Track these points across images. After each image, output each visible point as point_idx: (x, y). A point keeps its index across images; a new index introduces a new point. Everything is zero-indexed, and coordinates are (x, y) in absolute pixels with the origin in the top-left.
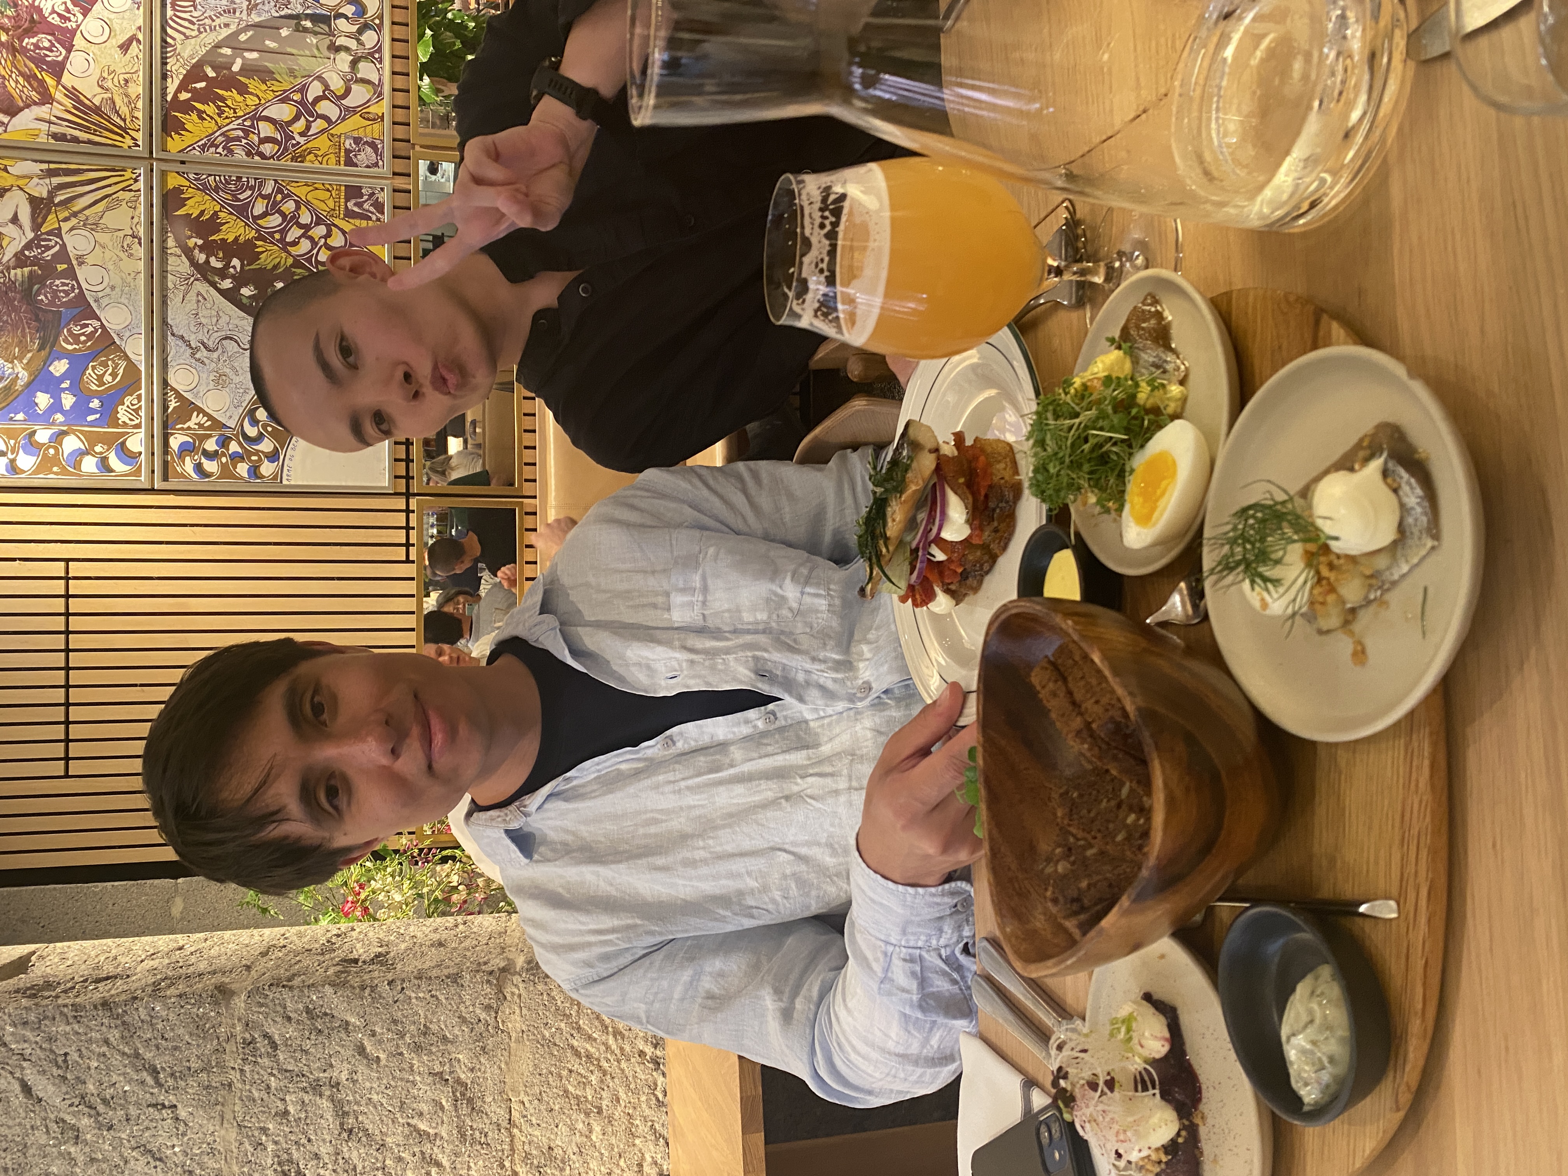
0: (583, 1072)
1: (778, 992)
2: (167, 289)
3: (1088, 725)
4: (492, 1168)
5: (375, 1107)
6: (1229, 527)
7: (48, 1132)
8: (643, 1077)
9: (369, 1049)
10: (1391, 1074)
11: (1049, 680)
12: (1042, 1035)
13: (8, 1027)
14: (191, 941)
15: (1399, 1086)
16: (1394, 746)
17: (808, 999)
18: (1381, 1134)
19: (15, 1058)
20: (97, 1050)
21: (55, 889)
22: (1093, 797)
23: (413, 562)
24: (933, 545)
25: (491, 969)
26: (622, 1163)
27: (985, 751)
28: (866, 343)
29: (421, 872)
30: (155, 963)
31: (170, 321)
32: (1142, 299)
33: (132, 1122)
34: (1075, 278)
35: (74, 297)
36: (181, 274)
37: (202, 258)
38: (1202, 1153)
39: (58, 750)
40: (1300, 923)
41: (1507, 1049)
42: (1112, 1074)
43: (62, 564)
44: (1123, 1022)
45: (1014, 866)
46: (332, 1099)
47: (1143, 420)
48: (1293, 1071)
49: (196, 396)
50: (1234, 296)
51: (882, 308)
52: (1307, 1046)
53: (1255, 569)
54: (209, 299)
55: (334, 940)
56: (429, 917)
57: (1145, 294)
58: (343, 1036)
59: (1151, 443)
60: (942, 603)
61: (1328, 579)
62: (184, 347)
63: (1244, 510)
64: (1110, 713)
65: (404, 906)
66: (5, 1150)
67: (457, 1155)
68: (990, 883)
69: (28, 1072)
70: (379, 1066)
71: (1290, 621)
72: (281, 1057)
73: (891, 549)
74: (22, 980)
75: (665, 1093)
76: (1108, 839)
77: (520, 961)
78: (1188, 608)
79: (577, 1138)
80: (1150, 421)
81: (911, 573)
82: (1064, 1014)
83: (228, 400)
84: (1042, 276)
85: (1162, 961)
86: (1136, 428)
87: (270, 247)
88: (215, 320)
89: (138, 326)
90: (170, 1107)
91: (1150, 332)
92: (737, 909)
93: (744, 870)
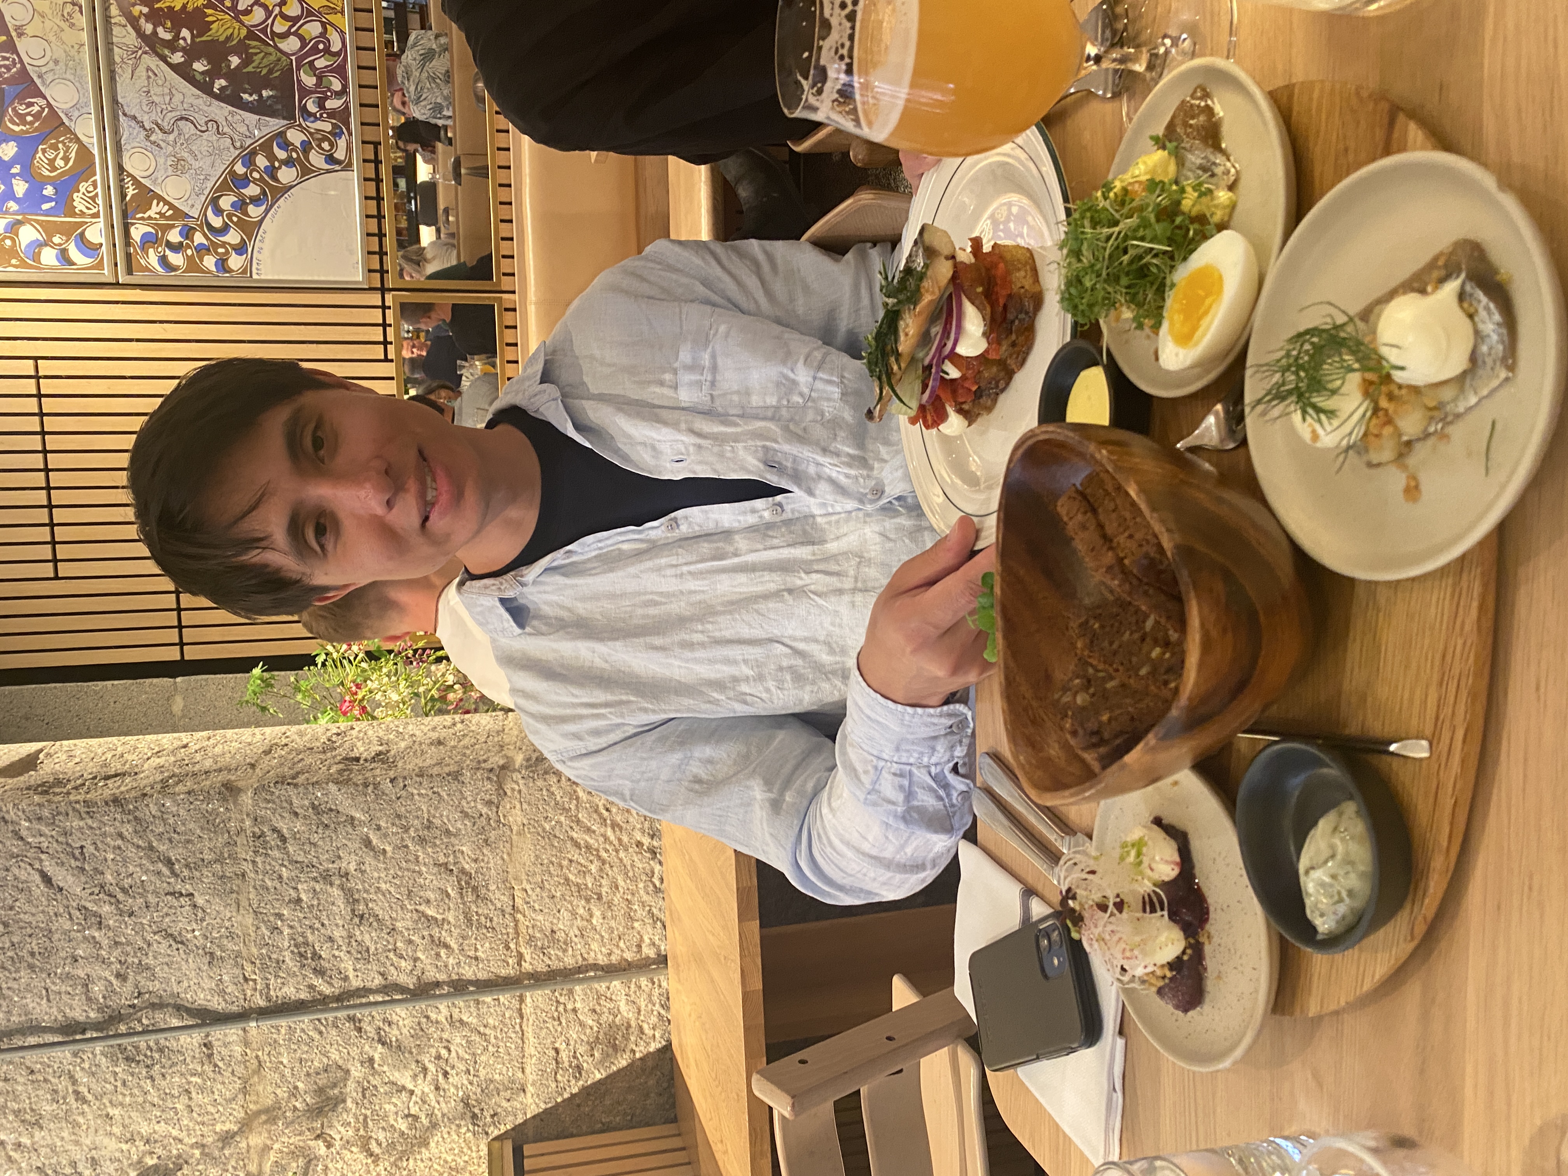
0: (583, 861)
1: (768, 784)
2: (114, 63)
3: (1120, 560)
4: (498, 950)
5: (384, 895)
6: (1283, 353)
7: (71, 918)
8: (640, 866)
9: (375, 842)
10: (1408, 906)
11: (1078, 510)
12: (1053, 856)
13: (23, 822)
14: (195, 739)
15: (1415, 918)
16: (1440, 586)
17: (801, 793)
18: (1392, 962)
19: (32, 850)
20: (112, 843)
21: (55, 688)
22: (1115, 629)
23: (392, 361)
24: (946, 361)
25: (490, 766)
26: (622, 944)
27: (1003, 580)
28: (887, 140)
29: (416, 671)
30: (161, 761)
31: (120, 100)
32: (1190, 92)
33: (152, 909)
34: (1114, 65)
35: (16, 73)
36: (127, 46)
37: (148, 28)
38: (1206, 969)
39: (46, 552)
40: (1327, 760)
41: (1530, 889)
42: (1122, 896)
43: (31, 362)
44: (1133, 845)
45: (1028, 695)
46: (342, 887)
47: (1188, 230)
48: (1309, 902)
49: (154, 182)
50: (1296, 91)
51: (908, 101)
52: (1327, 880)
53: (1308, 398)
54: (160, 74)
55: (334, 738)
56: (427, 715)
57: (1194, 86)
58: (351, 831)
59: (1195, 256)
60: (954, 423)
61: (1386, 411)
62: (137, 127)
63: (1300, 335)
64: (1144, 549)
65: (401, 705)
66: (30, 936)
67: (464, 938)
68: (1004, 712)
69: (47, 863)
70: (385, 857)
71: (1343, 456)
72: (291, 849)
73: (903, 365)
74: (32, 777)
75: (662, 880)
76: (1131, 673)
77: (519, 759)
78: (1223, 433)
79: (579, 922)
80: (1195, 231)
81: (923, 392)
82: (1067, 830)
83: (189, 187)
84: (1081, 64)
85: (1176, 788)
86: (1179, 239)
87: (221, 16)
88: (167, 98)
89: (87, 104)
90: (187, 895)
91: (1198, 130)
92: (731, 694)
93: (740, 657)
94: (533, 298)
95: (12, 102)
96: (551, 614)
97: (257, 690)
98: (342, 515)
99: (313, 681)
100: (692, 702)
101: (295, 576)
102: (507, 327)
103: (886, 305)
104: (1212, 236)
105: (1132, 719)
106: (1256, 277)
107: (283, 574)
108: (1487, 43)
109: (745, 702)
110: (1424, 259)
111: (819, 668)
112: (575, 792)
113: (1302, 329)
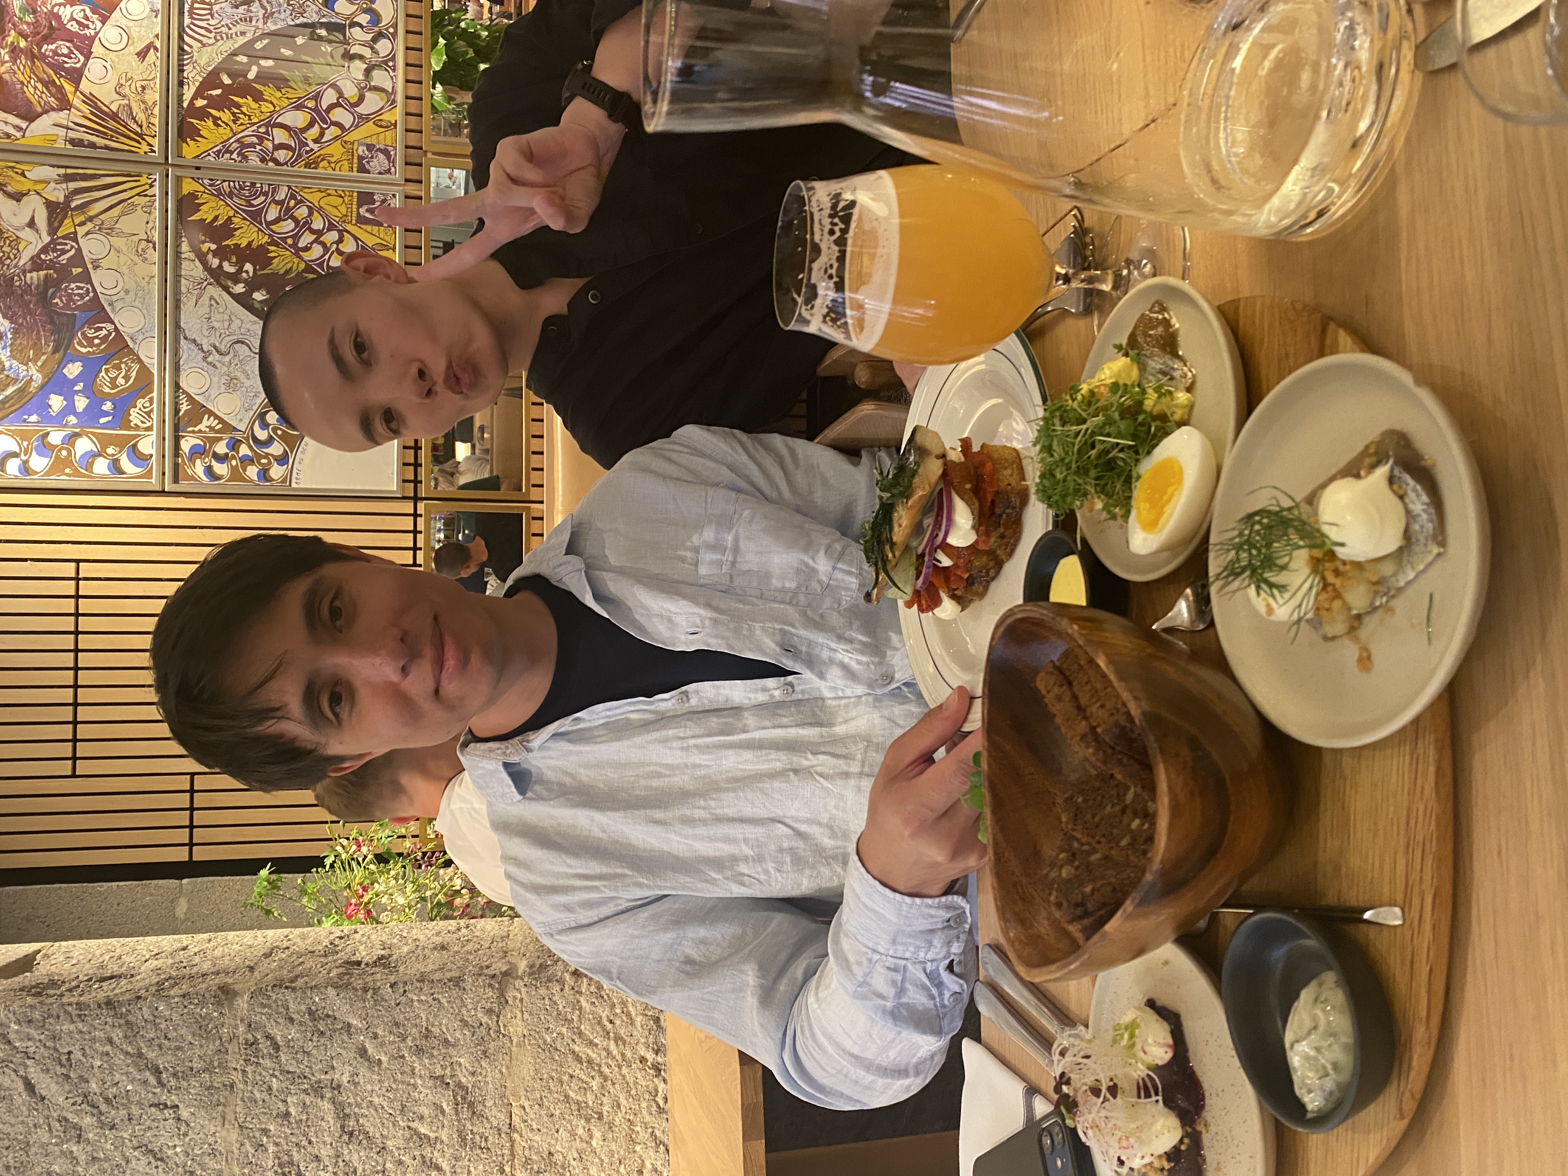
0: (583, 1077)
1: (762, 969)
2: (180, 293)
3: (1093, 729)
5: (376, 1110)
6: (1235, 533)
7: (50, 1131)
8: (644, 1083)
9: (370, 1051)
10: (1395, 1082)
11: (1055, 684)
12: (1045, 1042)
13: (12, 1025)
14: (196, 941)
15: (1403, 1094)
16: (1399, 753)
18: (1385, 1142)
19: (19, 1056)
20: (101, 1049)
21: (60, 888)
22: (1097, 803)
24: (939, 551)
25: (493, 973)
26: (622, 1169)
27: (990, 754)
29: (425, 876)
30: (159, 963)
31: (182, 325)
32: (1149, 307)
33: (134, 1122)
34: (1082, 285)
35: (89, 300)
36: (194, 278)
37: (215, 263)
38: (1205, 1160)
39: (66, 750)
40: (1305, 929)
41: (1512, 1057)
42: (1115, 1080)
43: (73, 565)
44: (1126, 1028)
45: (1018, 871)
46: (333, 1101)
47: (1150, 427)
48: (1296, 1077)
49: (207, 399)
50: (1241, 303)
51: (890, 314)
52: (1312, 1053)
53: (1261, 575)
54: (222, 303)
55: (337, 942)
56: (432, 920)
57: (1153, 301)
58: (346, 1038)
59: (1158, 451)
60: (947, 608)
61: (1333, 585)
62: (196, 350)
63: (1250, 516)
64: (1115, 718)
65: (407, 910)
66: (7, 1148)
67: (457, 1159)
68: (993, 888)
69: (32, 1070)
70: (380, 1069)
71: (1295, 627)
72: (283, 1059)
73: (897, 554)
74: (27, 978)
75: (666, 1100)
76: (1113, 845)
77: (522, 966)
78: (1193, 614)
79: (578, 1144)
80: (1156, 427)
81: (917, 578)
82: (1067, 1021)
83: (239, 403)
84: (1050, 284)
85: (1165, 968)
86: (1143, 435)
87: (282, 252)
88: (227, 324)
89: (151, 329)
90: (172, 1107)
91: (1157, 340)
92: (729, 873)
93: (741, 836)
94: (560, 508)
95: (82, 327)
96: (553, 779)
97: (263, 892)
98: (357, 683)
99: (320, 883)
100: (688, 879)
101: (309, 746)
102: (534, 535)
103: (881, 498)
104: (1173, 432)
105: (1114, 890)
106: (1215, 467)
107: (297, 744)
108: (1403, 263)
109: (743, 884)
110: (1360, 448)
111: (819, 851)
112: (578, 1001)
113: (1251, 510)
